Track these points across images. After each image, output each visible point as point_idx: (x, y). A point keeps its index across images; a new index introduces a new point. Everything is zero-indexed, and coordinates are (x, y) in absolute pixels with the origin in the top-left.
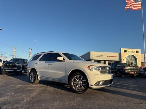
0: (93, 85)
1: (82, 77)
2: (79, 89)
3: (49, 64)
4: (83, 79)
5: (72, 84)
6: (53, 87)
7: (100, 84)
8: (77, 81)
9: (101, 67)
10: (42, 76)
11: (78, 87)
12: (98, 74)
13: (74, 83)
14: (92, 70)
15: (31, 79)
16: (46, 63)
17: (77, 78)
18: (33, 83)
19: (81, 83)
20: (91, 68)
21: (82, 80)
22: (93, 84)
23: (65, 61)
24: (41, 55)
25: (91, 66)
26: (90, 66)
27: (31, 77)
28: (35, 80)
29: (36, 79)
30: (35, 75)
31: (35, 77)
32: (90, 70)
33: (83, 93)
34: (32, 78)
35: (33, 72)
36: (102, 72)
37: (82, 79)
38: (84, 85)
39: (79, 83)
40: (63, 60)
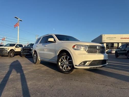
1: (68, 57)
2: (65, 69)
4: (69, 59)
5: (60, 64)
7: (86, 64)
8: (64, 61)
9: (88, 46)
10: (41, 58)
11: (65, 67)
12: (85, 54)
14: (77, 50)
15: (34, 60)
17: (63, 58)
18: (35, 63)
19: (68, 63)
20: (75, 47)
22: (78, 65)
24: (41, 38)
25: (76, 46)
26: (74, 46)
27: (34, 58)
29: (37, 59)
30: (36, 57)
32: (75, 49)
33: (70, 73)
35: (35, 54)
36: (89, 52)
38: (70, 65)
39: (66, 63)
40: (54, 41)
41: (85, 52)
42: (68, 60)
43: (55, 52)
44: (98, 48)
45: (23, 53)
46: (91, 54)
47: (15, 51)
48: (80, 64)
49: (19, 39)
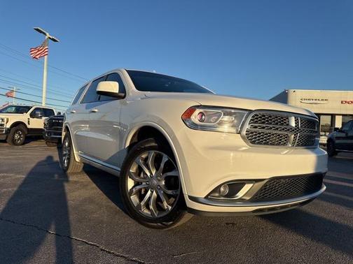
0: (203, 199)
1: (165, 159)
3: (90, 111)
5: (130, 183)
8: (149, 174)
9: (251, 111)
12: (235, 149)
14: (203, 128)
16: (86, 108)
20: (195, 118)
22: (202, 194)
23: (125, 97)
25: (198, 111)
30: (69, 149)
33: (167, 226)
36: (256, 139)
37: (162, 166)
39: (155, 182)
40: (120, 91)
41: (238, 141)
42: (164, 172)
44: (293, 124)
45: (48, 133)
46: (262, 147)
47: (29, 127)
48: (214, 191)
49: (47, 92)
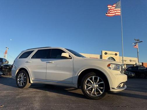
0: (116, 88)
1: (99, 78)
2: (96, 94)
3: (47, 63)
4: (100, 81)
6: (56, 93)
7: (121, 86)
8: (92, 83)
10: (36, 79)
13: (88, 87)
15: (18, 82)
16: (42, 61)
18: (22, 87)
21: (98, 83)
23: (71, 58)
24: (33, 51)
26: (110, 64)
27: (18, 80)
28: (25, 83)
30: (25, 78)
31: (26, 80)
32: (110, 68)
34: (20, 81)
35: (22, 73)
37: (98, 80)
38: (102, 88)
40: (69, 57)
43: (74, 71)
